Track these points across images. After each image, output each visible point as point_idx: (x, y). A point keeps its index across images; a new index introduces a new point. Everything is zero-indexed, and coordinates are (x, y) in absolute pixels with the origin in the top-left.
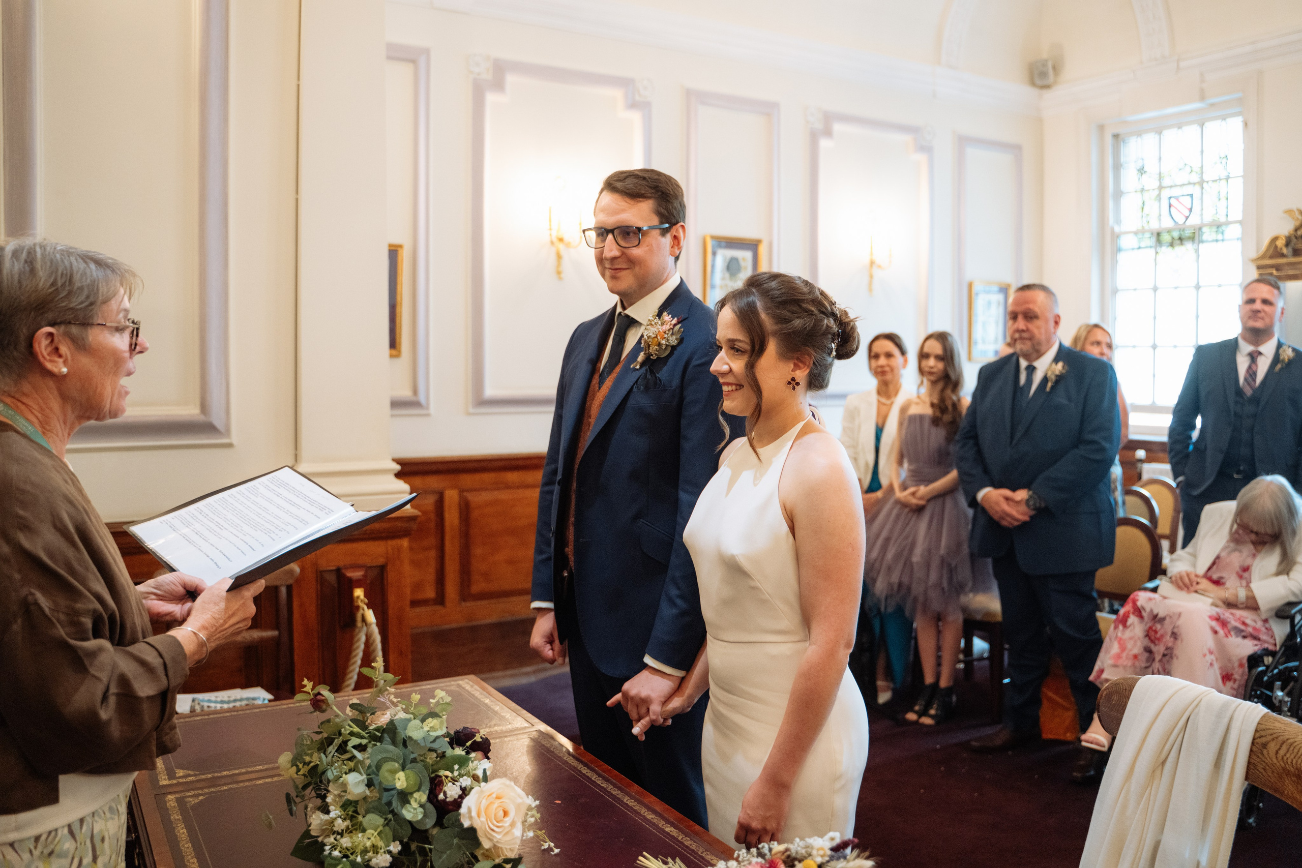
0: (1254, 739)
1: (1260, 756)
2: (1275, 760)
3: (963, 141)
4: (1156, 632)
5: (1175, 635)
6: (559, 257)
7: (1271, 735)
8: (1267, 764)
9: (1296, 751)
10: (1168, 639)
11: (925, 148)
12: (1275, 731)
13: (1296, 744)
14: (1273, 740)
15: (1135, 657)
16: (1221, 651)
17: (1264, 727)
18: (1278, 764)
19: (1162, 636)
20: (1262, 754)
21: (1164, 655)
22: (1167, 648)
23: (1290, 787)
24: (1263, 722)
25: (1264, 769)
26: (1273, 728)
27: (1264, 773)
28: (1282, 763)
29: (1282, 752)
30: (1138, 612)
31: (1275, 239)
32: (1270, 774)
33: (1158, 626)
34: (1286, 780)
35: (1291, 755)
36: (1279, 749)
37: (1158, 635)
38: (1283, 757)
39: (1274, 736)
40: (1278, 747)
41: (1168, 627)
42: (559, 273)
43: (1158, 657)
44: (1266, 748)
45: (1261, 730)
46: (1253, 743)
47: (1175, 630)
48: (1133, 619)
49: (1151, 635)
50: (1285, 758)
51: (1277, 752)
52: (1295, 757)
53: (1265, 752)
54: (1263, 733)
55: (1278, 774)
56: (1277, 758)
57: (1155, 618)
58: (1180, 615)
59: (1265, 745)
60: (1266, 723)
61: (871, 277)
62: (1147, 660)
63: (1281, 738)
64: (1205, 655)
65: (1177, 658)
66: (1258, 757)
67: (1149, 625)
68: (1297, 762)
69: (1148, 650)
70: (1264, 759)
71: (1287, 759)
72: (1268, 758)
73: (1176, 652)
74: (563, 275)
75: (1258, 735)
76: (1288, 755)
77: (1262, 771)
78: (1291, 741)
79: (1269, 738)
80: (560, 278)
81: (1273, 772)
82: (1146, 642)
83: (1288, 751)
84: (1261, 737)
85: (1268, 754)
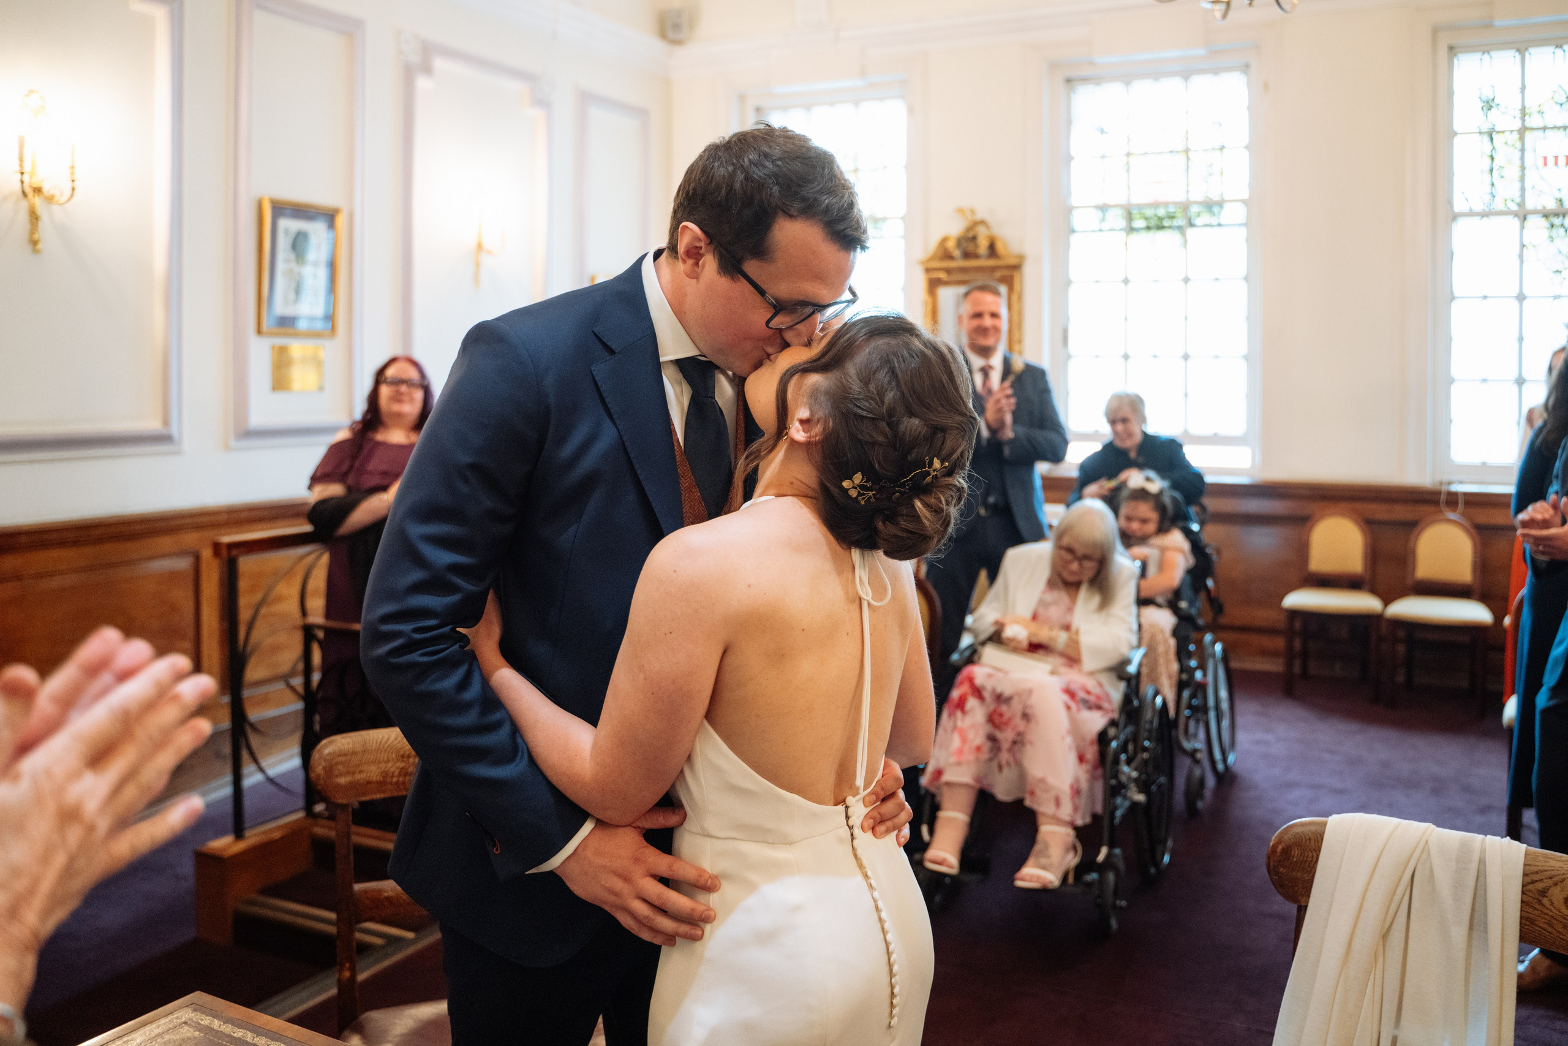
0: (1523, 886)
1: (1539, 907)
2: (1565, 911)
3: (586, 99)
4: (1001, 715)
5: (1026, 716)
6: (34, 217)
7: (1551, 878)
8: (1552, 917)
10: (1018, 722)
11: (542, 103)
12: (1556, 873)
14: (1556, 884)
15: (978, 749)
16: (1075, 729)
17: (1535, 869)
19: (1010, 719)
20: (1540, 903)
21: (1014, 743)
22: (1020, 734)
24: (1530, 863)
25: (1550, 925)
26: (1550, 868)
27: (1550, 929)
30: (978, 692)
31: (944, 240)
33: (1004, 708)
37: (1005, 718)
39: (1555, 879)
41: (1016, 707)
42: (34, 243)
43: (1005, 745)
44: (1544, 896)
45: (1533, 873)
46: (1523, 893)
47: (1028, 711)
48: (972, 703)
49: (994, 720)
51: (1566, 900)
53: (1545, 901)
54: (1536, 877)
57: (999, 698)
58: (1030, 692)
59: (1543, 893)
60: (1537, 864)
61: (478, 265)
62: (991, 750)
64: (1063, 738)
65: (1031, 743)
66: (1535, 909)
67: (992, 707)
69: (992, 738)
70: (1547, 911)
72: (1554, 911)
73: (1029, 737)
74: (40, 246)
75: (1529, 880)
77: (1546, 926)
79: (1550, 882)
80: (36, 251)
82: (988, 728)
84: (1533, 882)
85: (1552, 903)
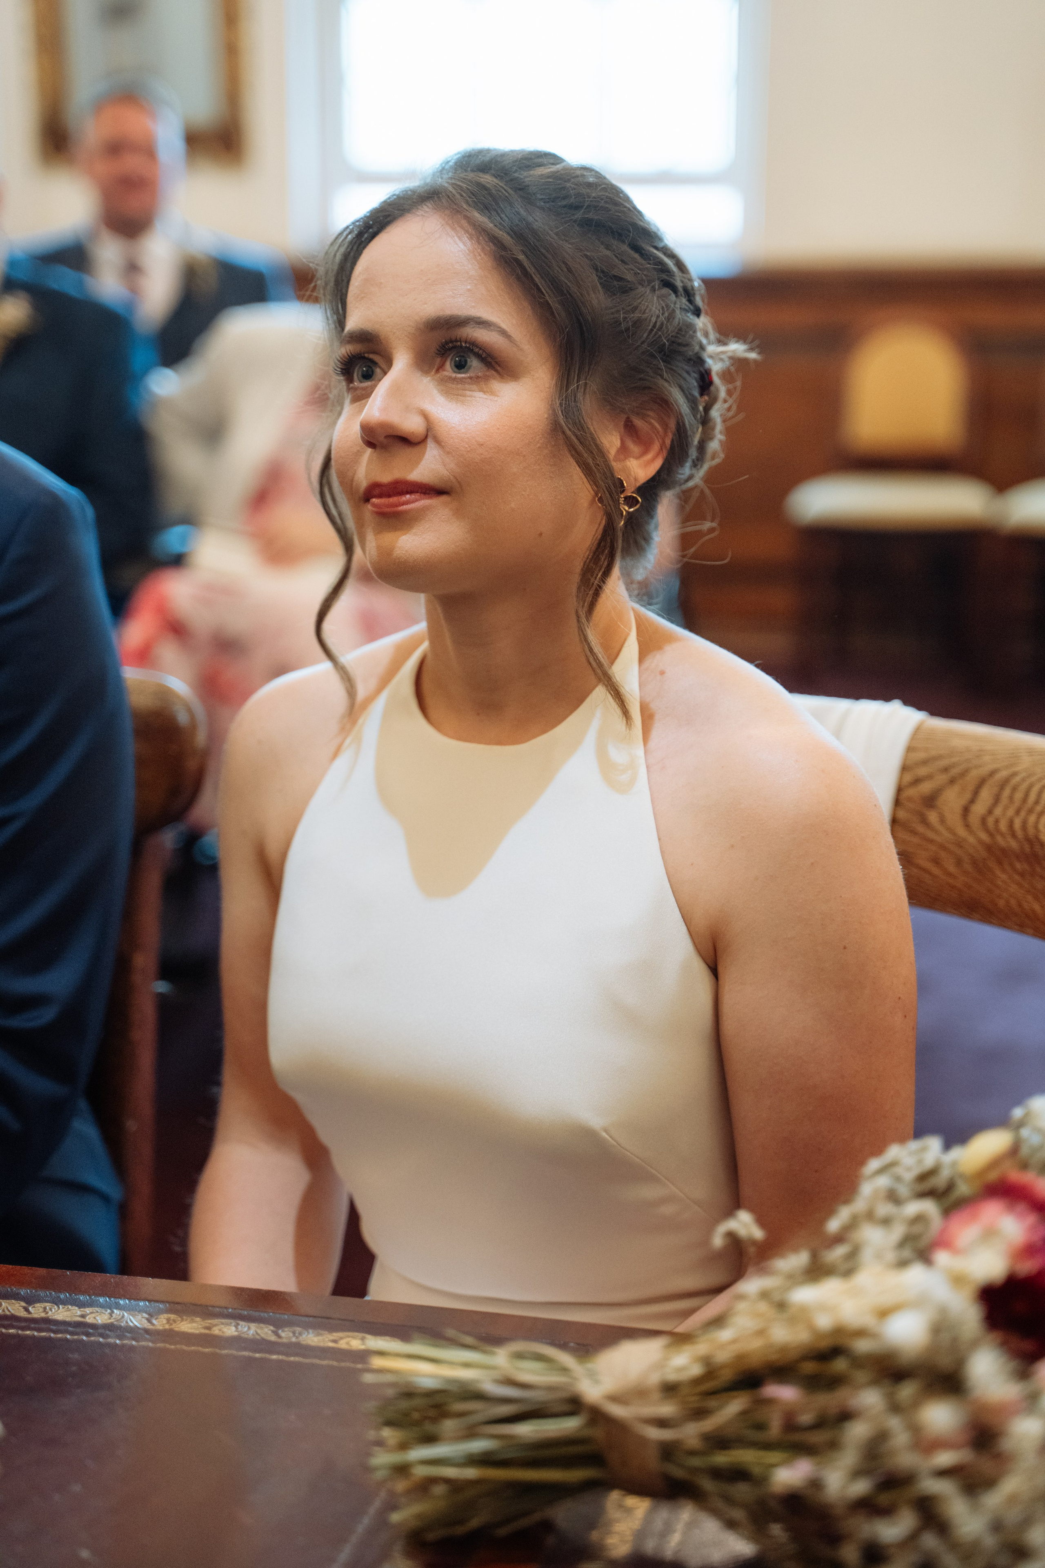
0: (900, 790)
1: (921, 829)
2: (962, 832)
7: (946, 770)
8: (941, 845)
9: (1019, 796)
12: (955, 760)
13: (1017, 779)
14: (952, 781)
17: (921, 755)
18: (971, 840)
20: (924, 821)
23: (1013, 888)
24: (919, 746)
25: (936, 861)
26: (948, 753)
27: (936, 871)
28: (984, 836)
29: (979, 809)
32: (952, 869)
34: (998, 872)
35: (1006, 808)
36: (972, 801)
38: (984, 821)
39: (954, 772)
40: (968, 796)
45: (916, 767)
46: (897, 802)
50: (990, 821)
51: (966, 810)
52: (1018, 812)
53: (933, 817)
54: (922, 771)
55: (974, 862)
56: (967, 826)
59: (930, 801)
60: (924, 747)
63: (975, 774)
66: (914, 832)
68: (1024, 827)
70: (930, 835)
71: (997, 821)
75: (908, 778)
76: (998, 811)
78: (1004, 774)
79: (942, 779)
81: (959, 862)
83: (997, 799)
84: (917, 781)
85: (942, 820)
